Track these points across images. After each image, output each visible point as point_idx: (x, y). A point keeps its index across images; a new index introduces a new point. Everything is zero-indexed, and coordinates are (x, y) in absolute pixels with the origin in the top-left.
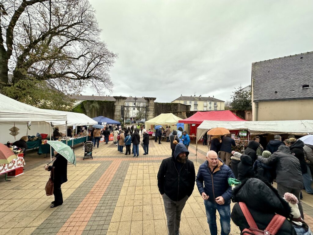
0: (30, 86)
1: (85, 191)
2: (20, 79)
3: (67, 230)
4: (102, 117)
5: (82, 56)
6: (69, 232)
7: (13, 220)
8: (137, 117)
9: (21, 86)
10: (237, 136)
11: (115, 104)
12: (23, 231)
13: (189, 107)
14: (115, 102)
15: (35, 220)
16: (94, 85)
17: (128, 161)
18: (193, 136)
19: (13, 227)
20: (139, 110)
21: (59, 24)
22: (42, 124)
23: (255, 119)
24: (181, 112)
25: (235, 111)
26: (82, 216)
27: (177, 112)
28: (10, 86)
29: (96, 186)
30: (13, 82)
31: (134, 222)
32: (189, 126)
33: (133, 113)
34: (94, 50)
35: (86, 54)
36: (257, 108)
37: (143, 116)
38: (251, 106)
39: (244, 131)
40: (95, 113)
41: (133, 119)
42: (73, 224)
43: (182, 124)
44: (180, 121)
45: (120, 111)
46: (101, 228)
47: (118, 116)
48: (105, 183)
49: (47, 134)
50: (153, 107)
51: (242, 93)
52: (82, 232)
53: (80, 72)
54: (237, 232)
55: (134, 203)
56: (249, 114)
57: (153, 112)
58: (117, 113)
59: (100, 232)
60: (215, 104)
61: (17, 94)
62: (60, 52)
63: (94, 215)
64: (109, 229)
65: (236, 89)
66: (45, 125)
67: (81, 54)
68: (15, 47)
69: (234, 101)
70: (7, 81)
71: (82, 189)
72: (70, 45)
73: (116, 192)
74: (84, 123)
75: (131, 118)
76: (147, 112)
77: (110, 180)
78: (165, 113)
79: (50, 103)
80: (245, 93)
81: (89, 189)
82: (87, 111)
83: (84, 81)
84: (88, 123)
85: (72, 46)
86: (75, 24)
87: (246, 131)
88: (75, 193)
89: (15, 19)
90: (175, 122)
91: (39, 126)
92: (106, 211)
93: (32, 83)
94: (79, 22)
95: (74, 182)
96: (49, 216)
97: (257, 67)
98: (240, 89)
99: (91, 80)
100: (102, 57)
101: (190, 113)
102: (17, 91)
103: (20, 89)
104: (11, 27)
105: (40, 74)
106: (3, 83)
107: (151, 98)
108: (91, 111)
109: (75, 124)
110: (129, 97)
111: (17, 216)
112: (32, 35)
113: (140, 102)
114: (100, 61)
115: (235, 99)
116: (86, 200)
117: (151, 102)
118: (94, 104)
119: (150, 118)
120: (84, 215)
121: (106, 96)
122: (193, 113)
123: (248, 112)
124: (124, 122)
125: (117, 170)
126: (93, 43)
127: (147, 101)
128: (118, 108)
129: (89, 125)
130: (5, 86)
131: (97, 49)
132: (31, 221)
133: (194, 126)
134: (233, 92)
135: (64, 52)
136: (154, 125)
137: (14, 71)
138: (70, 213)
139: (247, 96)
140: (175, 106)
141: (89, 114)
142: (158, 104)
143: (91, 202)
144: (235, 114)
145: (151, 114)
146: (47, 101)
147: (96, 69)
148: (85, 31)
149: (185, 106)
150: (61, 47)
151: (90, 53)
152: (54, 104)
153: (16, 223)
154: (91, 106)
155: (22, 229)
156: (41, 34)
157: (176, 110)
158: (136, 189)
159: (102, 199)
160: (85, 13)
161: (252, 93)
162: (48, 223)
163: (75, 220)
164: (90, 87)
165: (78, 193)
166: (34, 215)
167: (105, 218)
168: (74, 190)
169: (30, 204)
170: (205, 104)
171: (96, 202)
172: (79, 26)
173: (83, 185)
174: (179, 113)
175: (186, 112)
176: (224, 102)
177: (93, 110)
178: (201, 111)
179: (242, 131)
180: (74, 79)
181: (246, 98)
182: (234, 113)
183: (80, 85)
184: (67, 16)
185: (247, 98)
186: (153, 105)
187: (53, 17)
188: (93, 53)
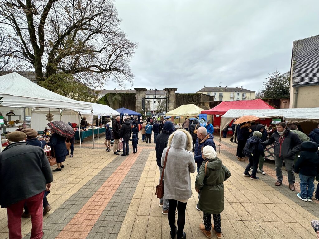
0: (60, 79)
1: (110, 171)
2: (51, 73)
3: (95, 200)
4: (124, 108)
5: (104, 48)
6: (97, 202)
7: (52, 189)
8: (157, 110)
9: (52, 79)
10: (269, 128)
11: (136, 96)
12: (61, 197)
13: (213, 98)
14: (136, 94)
15: (69, 191)
16: (115, 77)
17: (149, 149)
18: (217, 127)
19: (53, 194)
20: (160, 103)
21: (82, 18)
22: (72, 114)
23: (294, 107)
24: (204, 103)
25: (268, 101)
26: (107, 191)
27: (199, 103)
28: (44, 80)
29: (119, 169)
30: (47, 77)
31: (154, 200)
32: (212, 117)
33: (154, 106)
34: (115, 42)
35: (107, 47)
36: (297, 94)
37: (164, 109)
38: (289, 94)
39: (278, 119)
40: (117, 105)
41: (153, 112)
42: (100, 196)
43: (205, 114)
44: (202, 112)
45: (140, 103)
46: (124, 202)
47: (139, 108)
48: (128, 166)
49: (76, 123)
50: (174, 99)
51: (278, 79)
52: (107, 203)
53: (102, 65)
54: (263, 220)
55: (154, 184)
56: (286, 102)
57: (174, 104)
58: (138, 105)
59: (123, 205)
60: (244, 95)
61: (51, 87)
62: (84, 46)
63: (118, 191)
64: (131, 203)
65: (270, 75)
66: (74, 115)
67: (103, 47)
68: (46, 44)
69: (267, 89)
70: (42, 76)
71: (107, 170)
72: (92, 39)
73: (137, 174)
74: (107, 114)
75: (152, 112)
76: (168, 103)
77: (132, 164)
78: (186, 104)
79: (77, 95)
80: (282, 78)
81: (113, 170)
82: (110, 103)
83: (107, 74)
84: (111, 114)
85: (95, 39)
86: (96, 15)
87: (280, 119)
88: (101, 173)
89: (44, 17)
90: (198, 112)
91: (69, 116)
92: (128, 189)
93: (62, 76)
94: (99, 13)
95: (100, 164)
96: (80, 188)
97: (299, 46)
98: (275, 74)
99: (113, 72)
100: (122, 48)
101: (213, 104)
102: (50, 85)
103: (52, 83)
104: (41, 24)
105: (68, 69)
106: (39, 78)
107: (172, 89)
108: (114, 103)
109: (100, 114)
110: (150, 90)
111: (56, 186)
112: (60, 30)
113: (161, 95)
114: (120, 52)
115: (268, 86)
116: (110, 179)
117: (172, 93)
118: (116, 97)
119: (171, 110)
120: (109, 190)
121: (127, 90)
122: (217, 103)
123: (284, 101)
124: (145, 114)
125: (139, 156)
126: (113, 34)
127: (168, 92)
128: (139, 100)
129: (112, 115)
130: (41, 80)
131: (117, 40)
132: (67, 191)
133: (217, 117)
134: (266, 79)
135: (87, 45)
136: (175, 117)
137: (47, 66)
138: (97, 188)
139: (284, 82)
140: (197, 96)
141: (112, 106)
142: (179, 95)
143: (115, 181)
144: (268, 103)
145: (172, 105)
146: (75, 94)
147: (117, 61)
148: (105, 22)
149: (209, 97)
150: (85, 42)
151: (111, 45)
152: (81, 96)
153: (55, 191)
154: (113, 98)
155: (60, 196)
156: (67, 29)
157: (198, 101)
158: (156, 173)
159: (125, 179)
160: (105, 3)
161: (291, 78)
162: (79, 194)
163: (101, 193)
164: (112, 80)
165: (104, 173)
166: (68, 186)
167: (128, 194)
168: (101, 170)
169: (65, 178)
170: (232, 95)
171: (119, 181)
172: (100, 18)
173: (108, 167)
174: (201, 104)
175: (209, 103)
176: (255, 92)
177: (116, 102)
178: (227, 101)
179: (276, 119)
180: (97, 72)
181: (282, 84)
182: (266, 102)
183: (103, 78)
184: (88, 8)
185: (285, 85)
186: (174, 96)
187: (76, 11)
188: (114, 45)
